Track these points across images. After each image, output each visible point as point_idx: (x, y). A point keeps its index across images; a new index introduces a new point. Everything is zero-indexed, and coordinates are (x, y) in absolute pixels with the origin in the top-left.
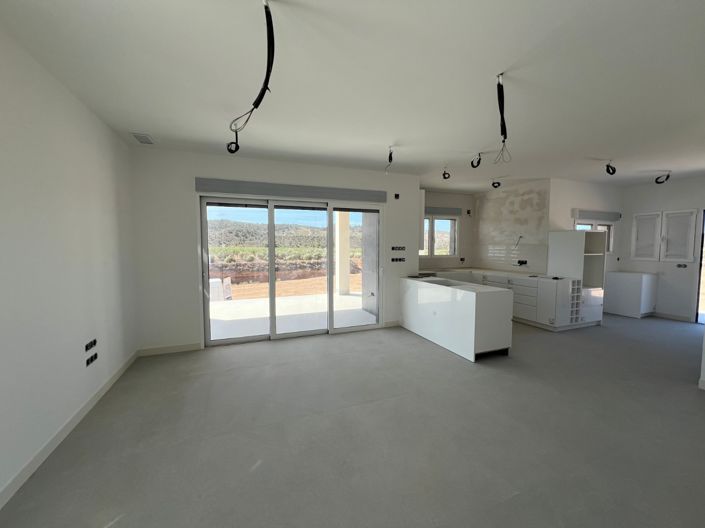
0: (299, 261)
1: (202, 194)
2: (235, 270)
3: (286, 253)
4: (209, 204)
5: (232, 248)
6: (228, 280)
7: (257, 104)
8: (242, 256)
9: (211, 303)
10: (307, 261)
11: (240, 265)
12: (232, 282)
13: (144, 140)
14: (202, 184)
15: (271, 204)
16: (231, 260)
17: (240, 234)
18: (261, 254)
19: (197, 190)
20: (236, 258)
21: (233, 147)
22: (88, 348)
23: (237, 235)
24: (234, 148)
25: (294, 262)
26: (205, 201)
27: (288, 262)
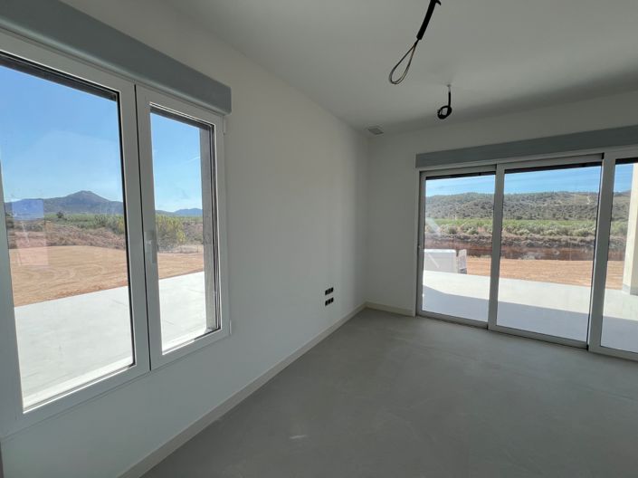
0: (564, 237)
1: (421, 170)
2: (477, 243)
3: (545, 227)
4: (428, 178)
5: (476, 220)
6: (463, 252)
7: (420, 36)
8: (486, 229)
9: (425, 272)
10: (579, 238)
11: (483, 238)
12: (469, 254)
13: (376, 131)
14: (423, 160)
15: (500, 169)
16: (473, 233)
17: (487, 206)
18: (510, 227)
19: (418, 166)
20: (479, 230)
21: (445, 111)
22: (327, 292)
23: (483, 208)
24: (445, 113)
25: (556, 238)
26: (424, 176)
27: (547, 237)
